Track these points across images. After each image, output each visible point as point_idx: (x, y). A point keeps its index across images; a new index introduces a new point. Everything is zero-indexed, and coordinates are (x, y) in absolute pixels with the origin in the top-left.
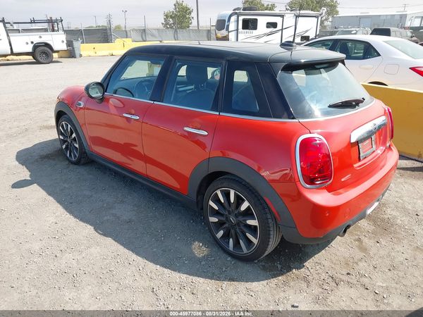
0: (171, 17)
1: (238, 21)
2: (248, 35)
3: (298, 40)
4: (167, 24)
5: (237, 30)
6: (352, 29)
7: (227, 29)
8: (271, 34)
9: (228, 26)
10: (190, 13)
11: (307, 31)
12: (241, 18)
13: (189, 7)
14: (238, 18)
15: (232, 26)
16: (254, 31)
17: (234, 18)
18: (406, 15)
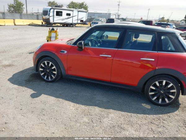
0: (12, 7)
1: (54, 12)
2: (58, 19)
3: (79, 22)
4: (10, 10)
5: (54, 16)
6: (99, 18)
7: (49, 15)
8: (68, 18)
9: (49, 14)
10: (23, 6)
11: (82, 18)
12: (55, 10)
13: (22, 3)
14: (54, 10)
15: (51, 14)
16: (61, 17)
17: (52, 10)
18: (111, 14)
